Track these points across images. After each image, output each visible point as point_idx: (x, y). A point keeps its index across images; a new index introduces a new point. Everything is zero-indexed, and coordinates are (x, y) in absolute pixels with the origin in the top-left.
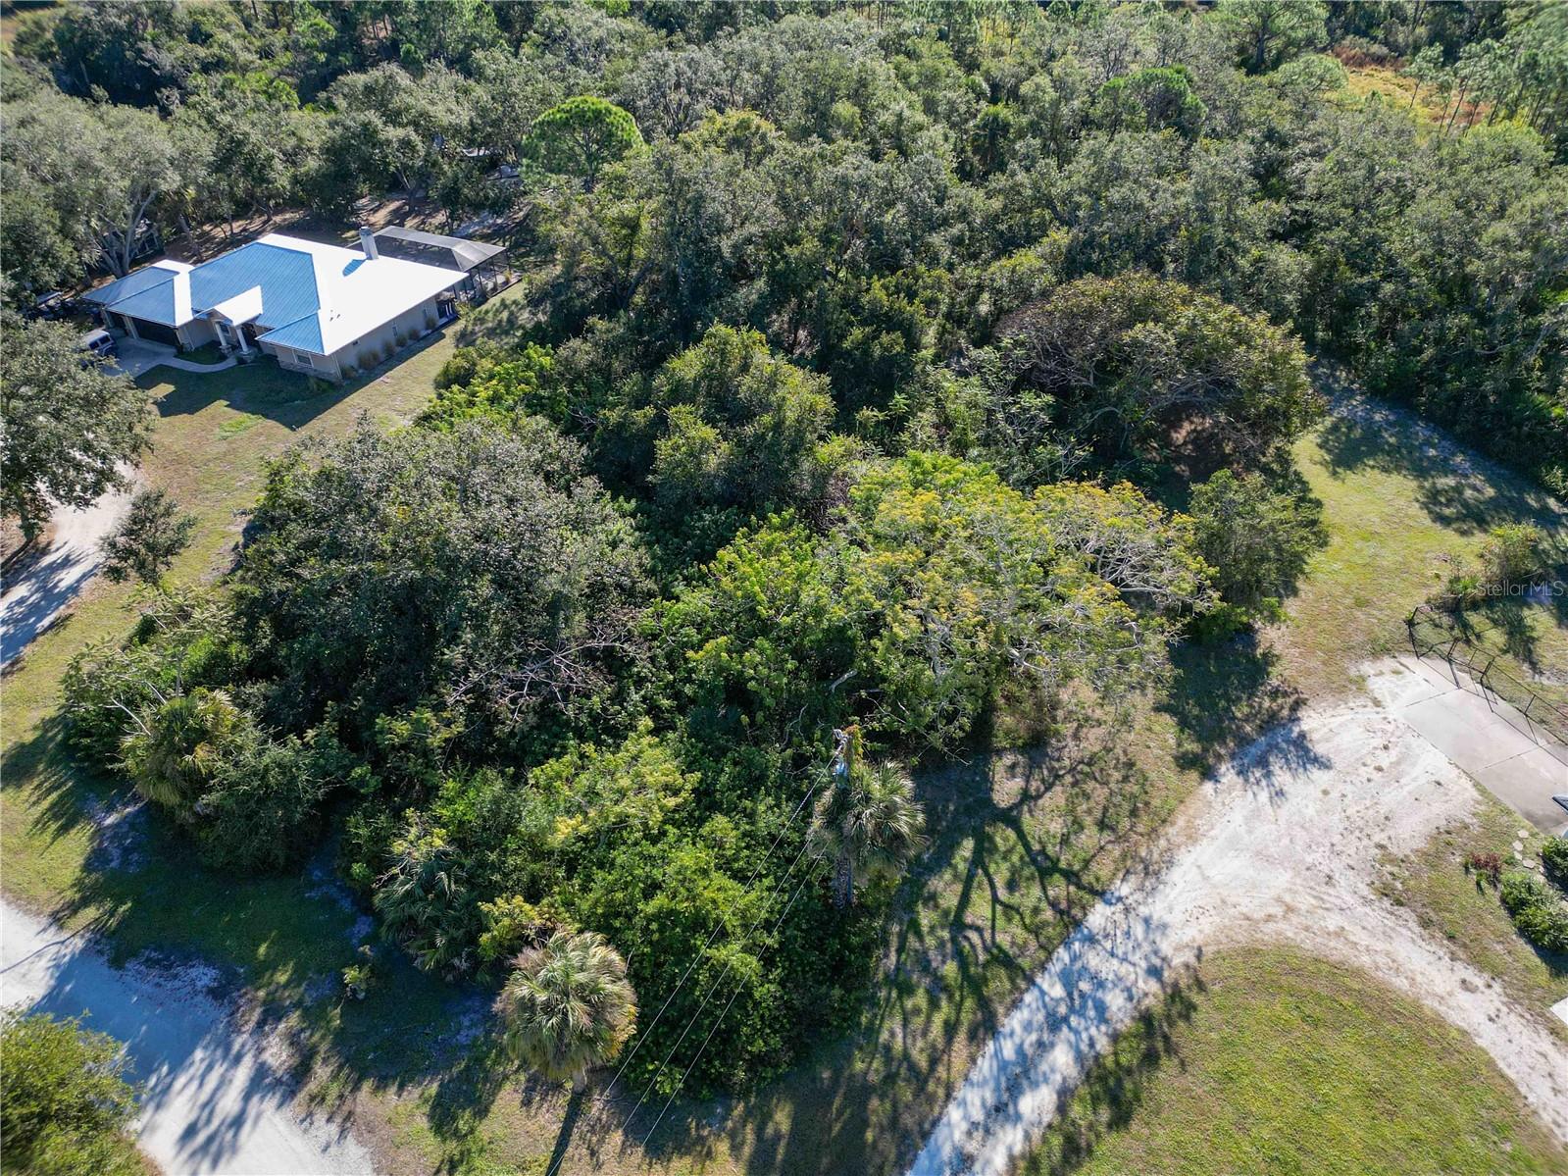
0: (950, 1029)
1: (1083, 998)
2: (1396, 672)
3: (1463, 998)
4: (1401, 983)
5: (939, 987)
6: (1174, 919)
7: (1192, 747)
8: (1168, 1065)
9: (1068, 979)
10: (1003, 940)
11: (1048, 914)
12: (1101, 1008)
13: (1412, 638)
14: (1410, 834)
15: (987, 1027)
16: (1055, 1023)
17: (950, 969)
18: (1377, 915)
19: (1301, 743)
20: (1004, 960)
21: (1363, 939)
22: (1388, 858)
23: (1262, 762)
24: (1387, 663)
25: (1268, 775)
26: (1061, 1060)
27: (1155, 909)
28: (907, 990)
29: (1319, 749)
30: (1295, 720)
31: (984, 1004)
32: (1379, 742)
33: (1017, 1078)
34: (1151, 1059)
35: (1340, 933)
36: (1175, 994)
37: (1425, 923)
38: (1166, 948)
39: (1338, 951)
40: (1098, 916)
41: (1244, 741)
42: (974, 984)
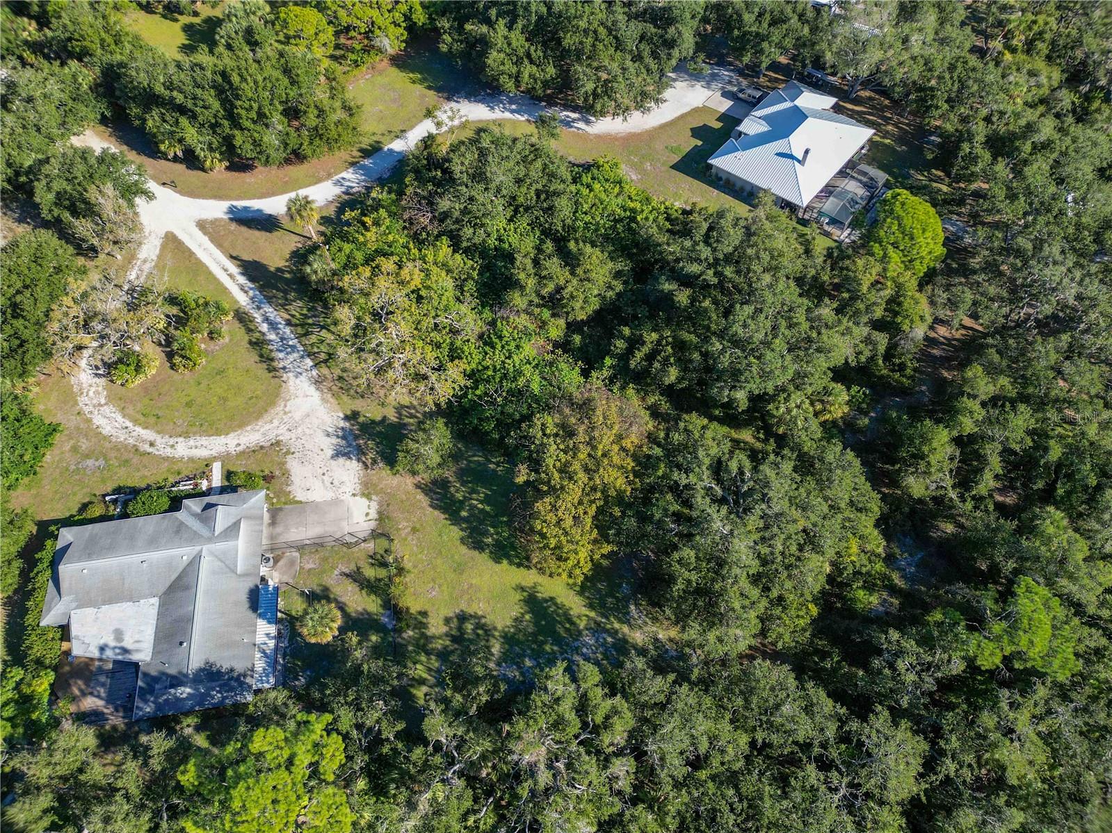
0: (293, 316)
1: (286, 348)
2: (367, 514)
3: (236, 442)
4: (249, 428)
5: (306, 316)
6: (298, 381)
7: (361, 419)
8: (258, 359)
9: (293, 347)
10: (313, 337)
11: (316, 350)
12: (281, 351)
13: (383, 535)
14: (293, 465)
15: (289, 323)
16: (282, 339)
17: (310, 321)
18: (272, 436)
19: (347, 455)
20: (306, 334)
21: (267, 427)
22: (288, 452)
23: (344, 438)
24: (373, 514)
25: (338, 437)
26: (272, 336)
27: (303, 378)
28: (309, 310)
29: (341, 460)
30: (359, 460)
31: (296, 325)
32: (336, 482)
33: (273, 326)
34: (261, 356)
35: (271, 422)
36: (275, 370)
37: (262, 447)
38: (290, 375)
39: (267, 417)
40: (309, 362)
41: (356, 437)
42: (302, 325)
